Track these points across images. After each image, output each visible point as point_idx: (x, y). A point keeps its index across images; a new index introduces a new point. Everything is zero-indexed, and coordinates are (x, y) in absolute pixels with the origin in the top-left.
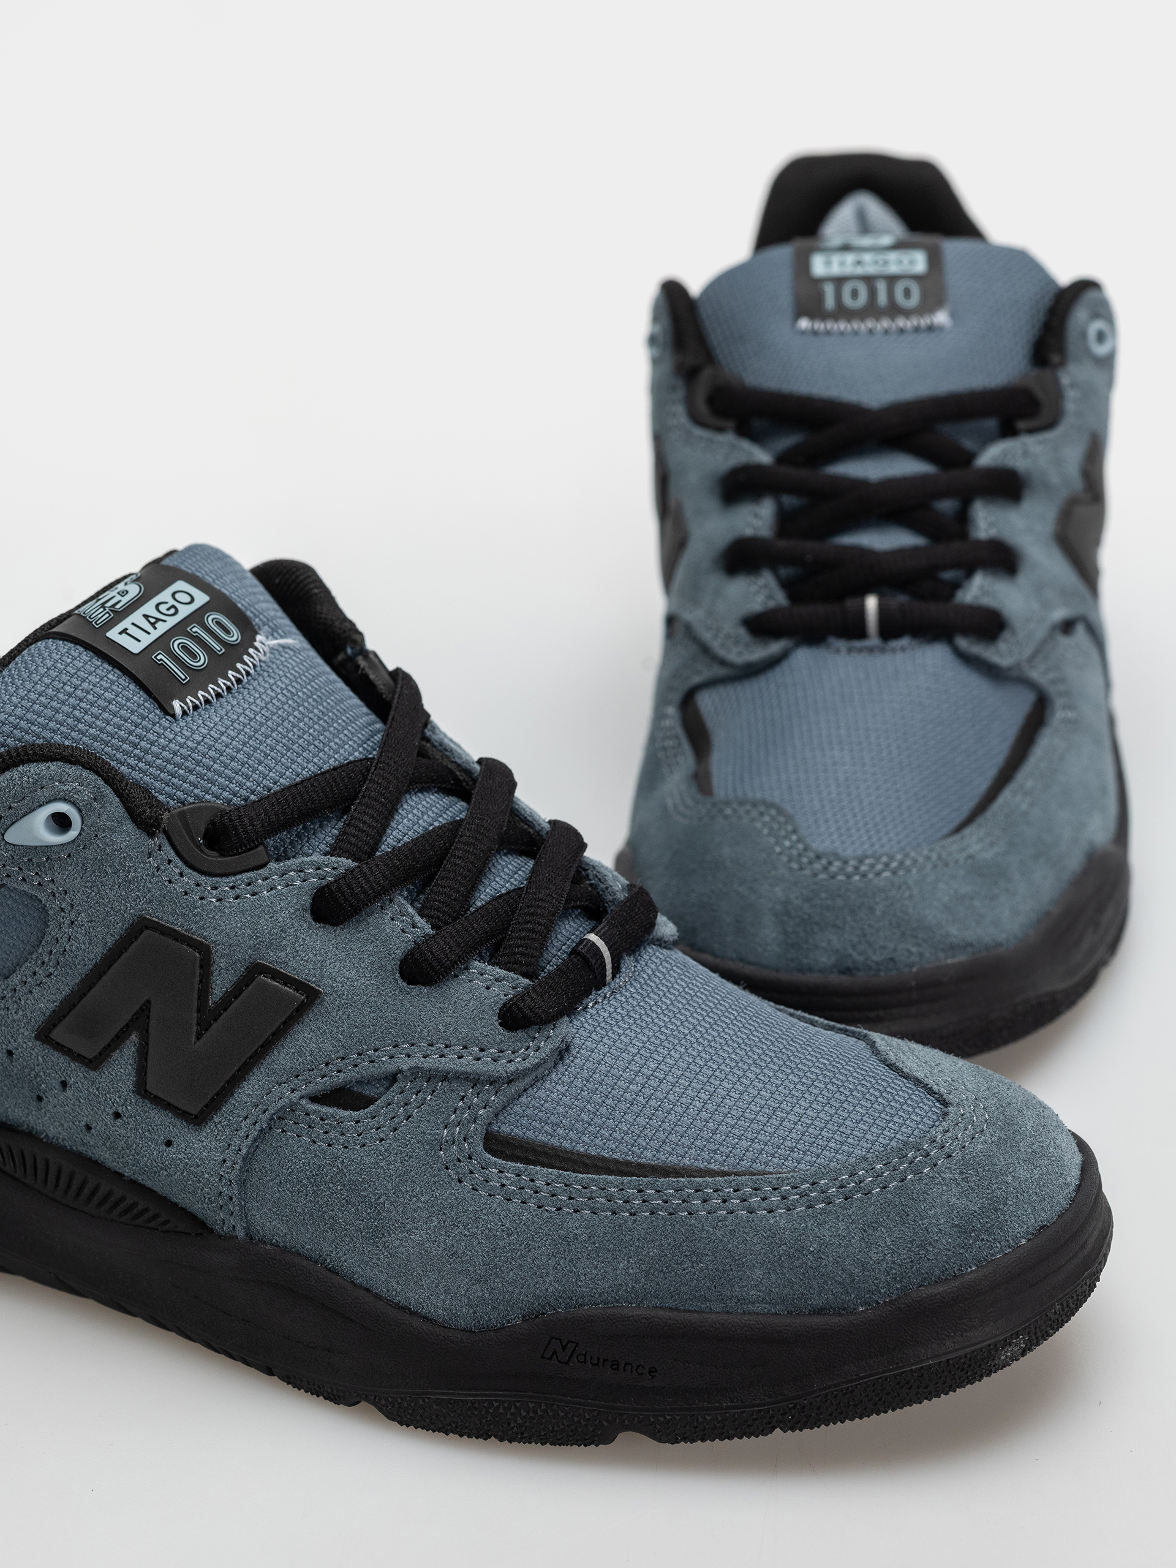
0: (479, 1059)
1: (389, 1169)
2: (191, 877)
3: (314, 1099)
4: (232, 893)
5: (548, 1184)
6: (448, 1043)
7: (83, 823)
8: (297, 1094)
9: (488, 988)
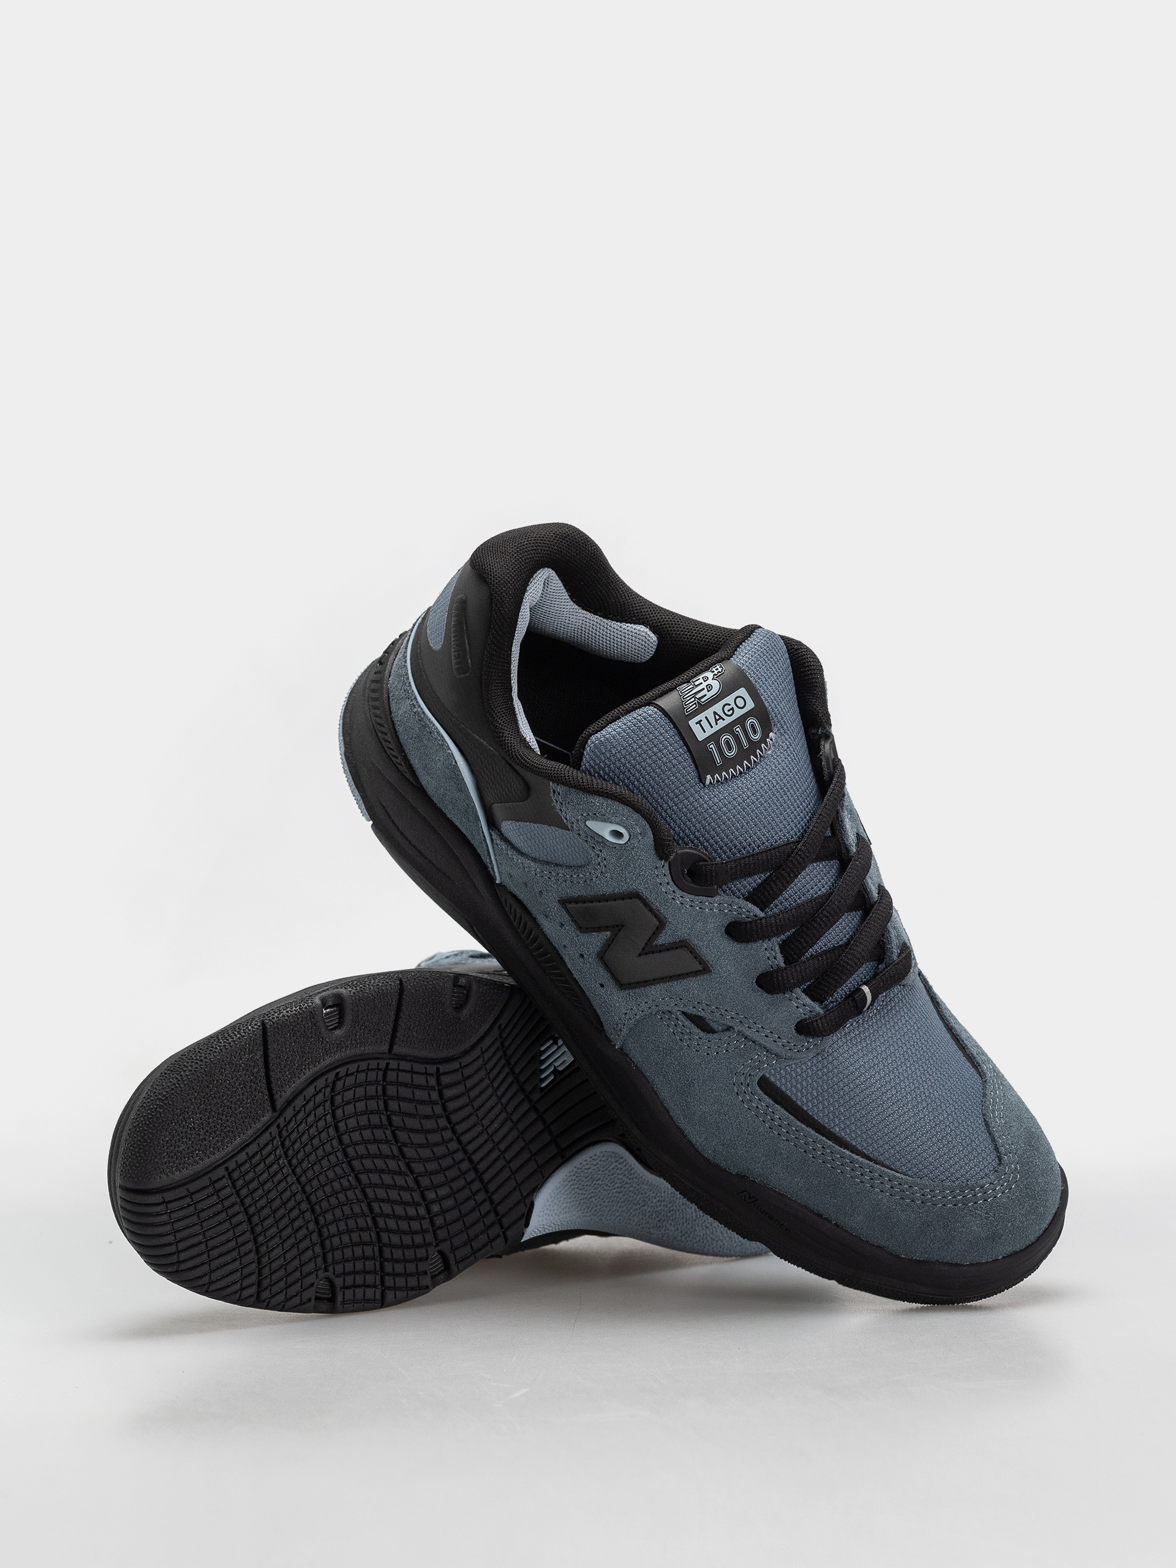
0: (775, 1041)
1: (705, 1070)
2: (672, 887)
3: (684, 1013)
4: (690, 903)
5: (780, 1119)
6: (764, 1027)
7: (629, 840)
8: (677, 1008)
9: (797, 1007)
